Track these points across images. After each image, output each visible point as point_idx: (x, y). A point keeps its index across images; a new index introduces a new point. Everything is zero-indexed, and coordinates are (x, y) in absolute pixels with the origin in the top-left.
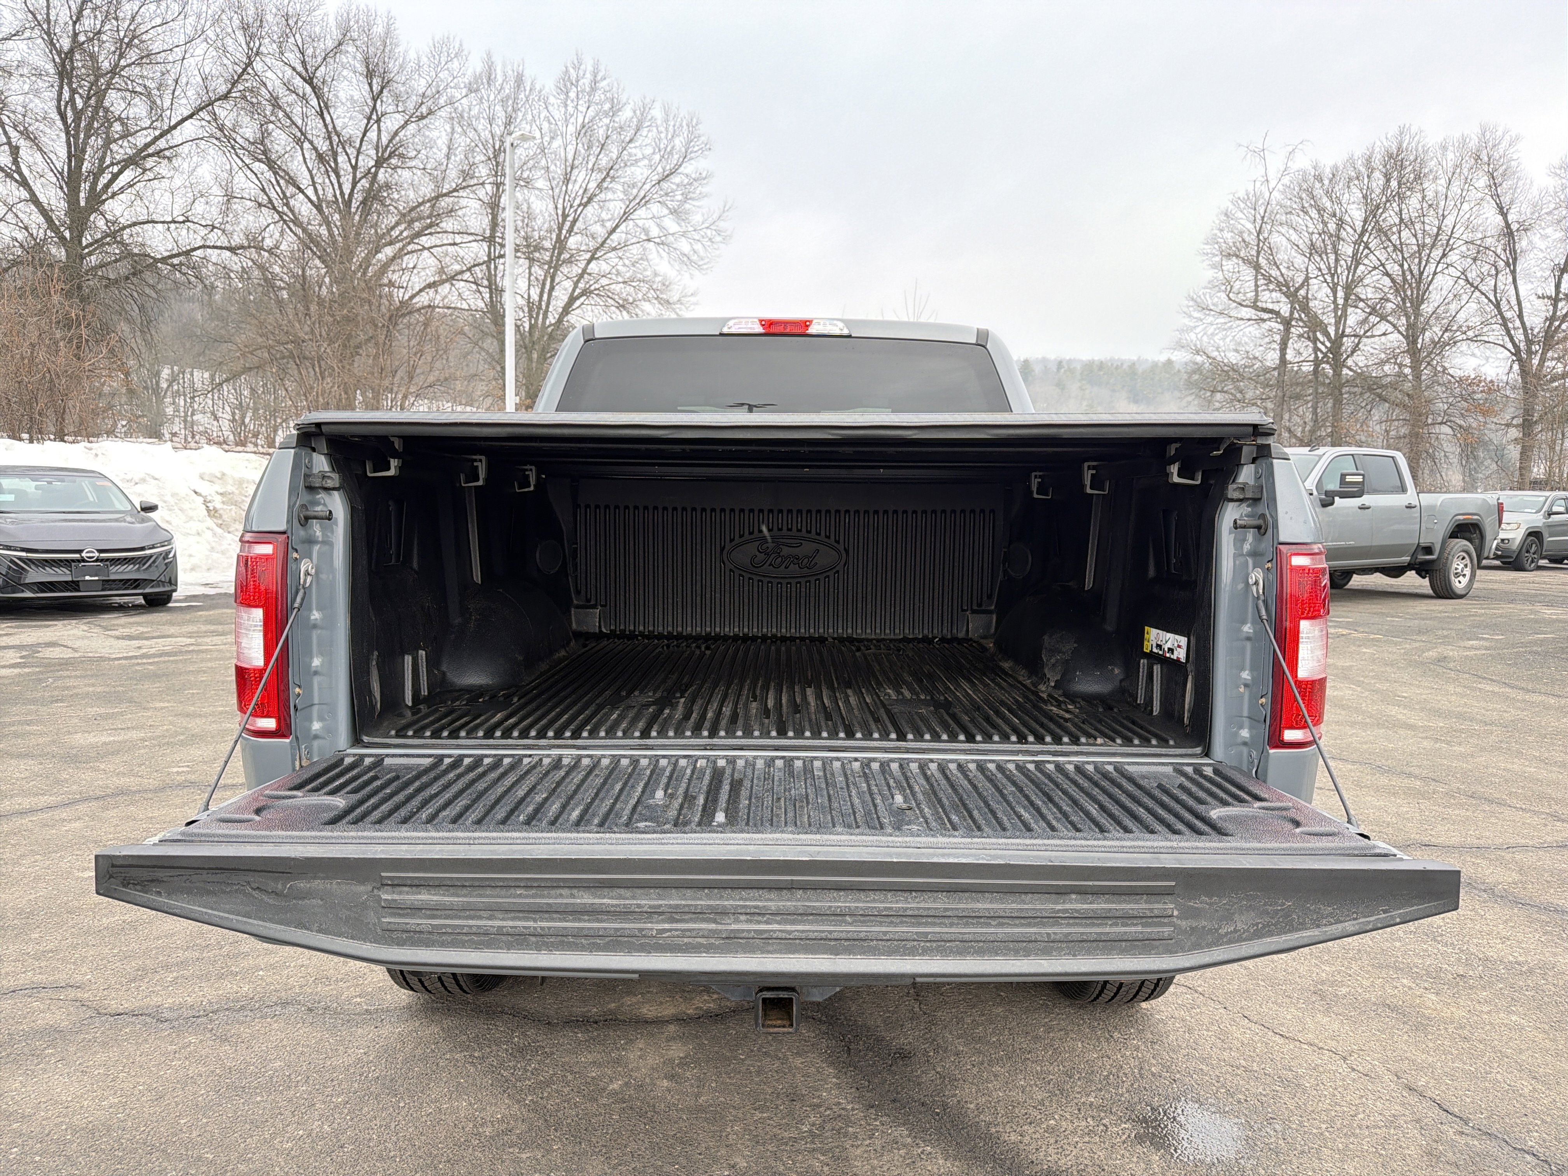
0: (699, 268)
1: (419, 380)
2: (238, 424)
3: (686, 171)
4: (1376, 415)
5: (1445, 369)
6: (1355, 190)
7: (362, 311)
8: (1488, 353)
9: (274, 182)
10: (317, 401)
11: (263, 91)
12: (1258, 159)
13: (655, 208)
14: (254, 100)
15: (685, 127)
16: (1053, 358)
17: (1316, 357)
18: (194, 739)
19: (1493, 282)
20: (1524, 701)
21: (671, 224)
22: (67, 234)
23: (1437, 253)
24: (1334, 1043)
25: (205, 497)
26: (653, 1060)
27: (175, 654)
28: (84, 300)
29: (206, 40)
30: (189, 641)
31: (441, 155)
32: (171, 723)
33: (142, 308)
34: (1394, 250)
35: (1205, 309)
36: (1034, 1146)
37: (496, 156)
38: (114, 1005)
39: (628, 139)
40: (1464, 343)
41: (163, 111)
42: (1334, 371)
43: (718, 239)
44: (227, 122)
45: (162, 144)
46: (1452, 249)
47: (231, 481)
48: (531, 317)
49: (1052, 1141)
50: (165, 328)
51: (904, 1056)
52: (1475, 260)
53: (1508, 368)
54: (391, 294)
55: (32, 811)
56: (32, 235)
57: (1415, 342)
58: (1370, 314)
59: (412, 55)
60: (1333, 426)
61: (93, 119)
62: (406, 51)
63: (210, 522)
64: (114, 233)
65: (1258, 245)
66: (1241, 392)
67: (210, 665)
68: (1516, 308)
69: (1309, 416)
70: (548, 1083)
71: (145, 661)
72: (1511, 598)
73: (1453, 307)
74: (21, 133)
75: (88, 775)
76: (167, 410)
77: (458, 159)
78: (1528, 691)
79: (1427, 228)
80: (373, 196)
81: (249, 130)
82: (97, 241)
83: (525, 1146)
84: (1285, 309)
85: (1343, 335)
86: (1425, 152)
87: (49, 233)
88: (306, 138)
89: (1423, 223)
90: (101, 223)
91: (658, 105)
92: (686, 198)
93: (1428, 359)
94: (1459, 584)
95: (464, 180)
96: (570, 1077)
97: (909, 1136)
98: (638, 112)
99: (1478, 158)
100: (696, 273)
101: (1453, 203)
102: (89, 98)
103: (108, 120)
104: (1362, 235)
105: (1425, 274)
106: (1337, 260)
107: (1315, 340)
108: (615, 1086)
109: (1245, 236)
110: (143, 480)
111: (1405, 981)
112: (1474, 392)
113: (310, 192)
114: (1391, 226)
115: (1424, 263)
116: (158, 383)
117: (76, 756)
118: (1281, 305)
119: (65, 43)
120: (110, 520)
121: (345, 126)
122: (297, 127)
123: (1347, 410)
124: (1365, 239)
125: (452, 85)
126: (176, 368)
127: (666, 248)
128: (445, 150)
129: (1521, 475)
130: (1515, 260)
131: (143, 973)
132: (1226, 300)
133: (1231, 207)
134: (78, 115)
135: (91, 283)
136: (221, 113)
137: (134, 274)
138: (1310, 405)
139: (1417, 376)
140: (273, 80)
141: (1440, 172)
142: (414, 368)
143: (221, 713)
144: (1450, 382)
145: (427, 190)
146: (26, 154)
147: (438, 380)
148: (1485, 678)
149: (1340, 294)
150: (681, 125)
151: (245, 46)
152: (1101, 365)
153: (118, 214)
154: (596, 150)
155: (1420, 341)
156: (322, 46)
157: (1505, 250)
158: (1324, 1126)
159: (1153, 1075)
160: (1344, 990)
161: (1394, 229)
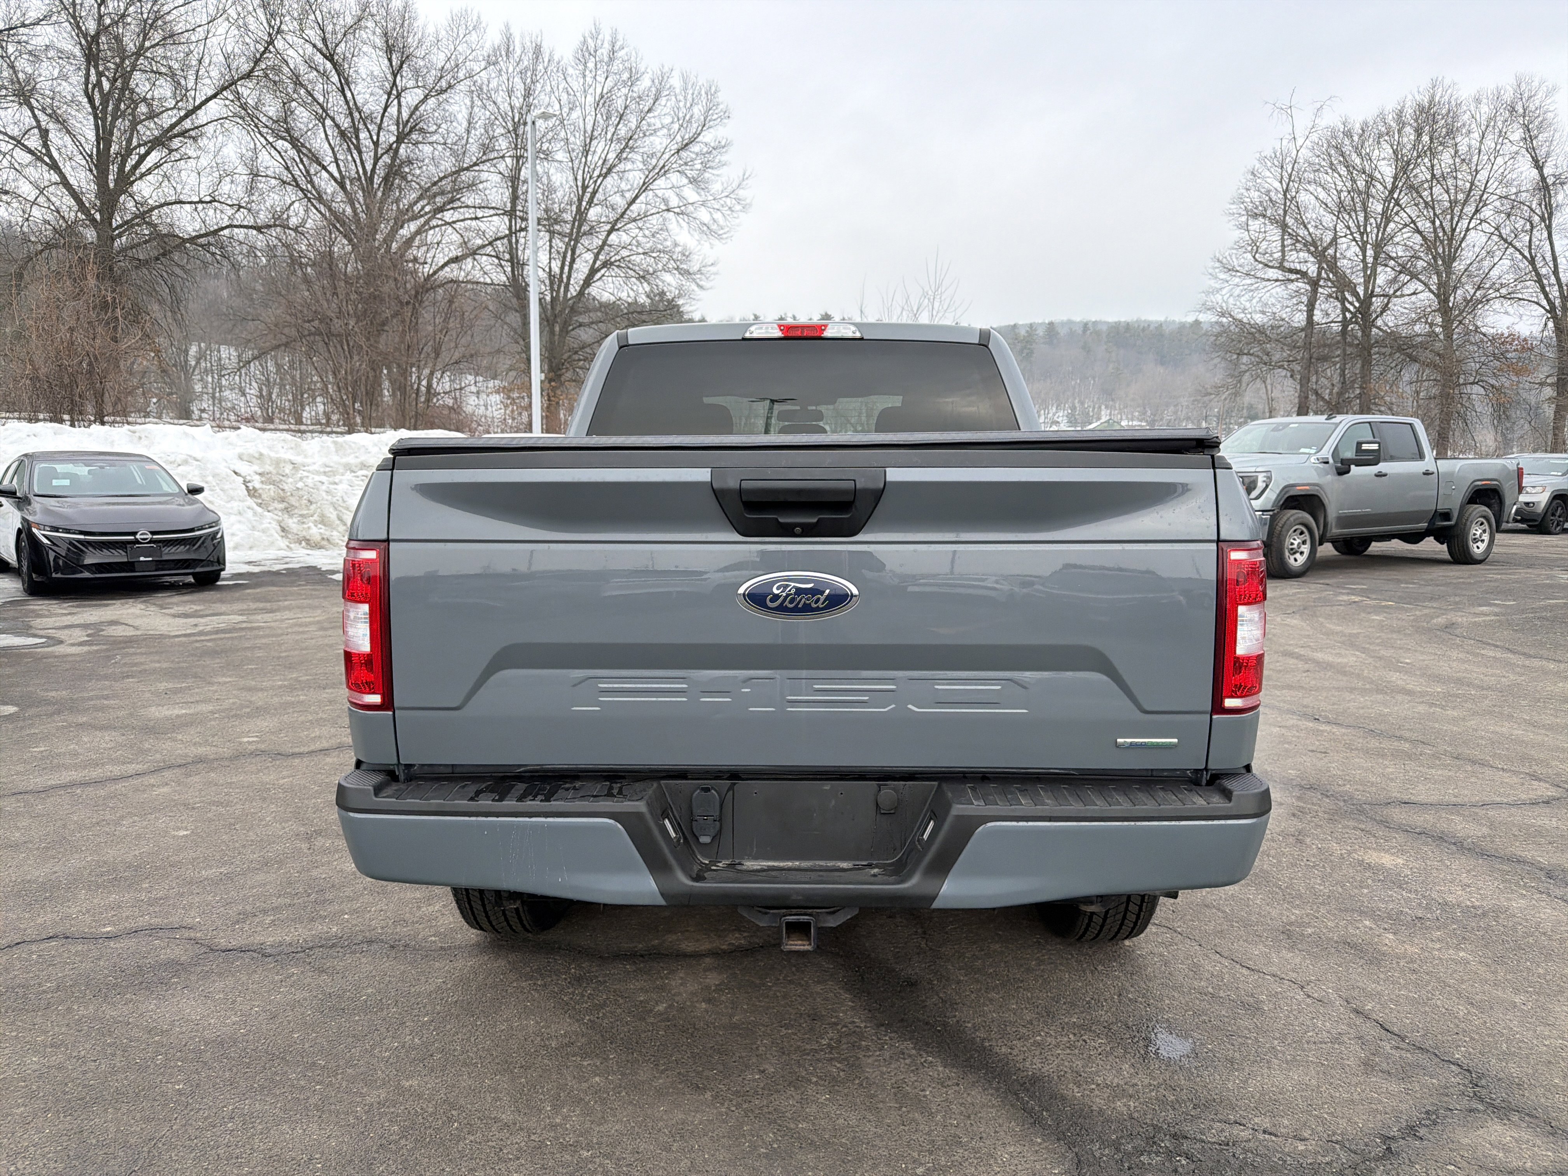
0: (719, 237)
1: (445, 356)
2: (265, 399)
3: (706, 140)
4: (1406, 376)
5: (1477, 327)
6: (1385, 146)
7: (387, 288)
8: (1522, 310)
9: (298, 160)
10: (346, 379)
11: (285, 70)
12: (1284, 117)
13: (674, 178)
14: (277, 78)
15: (704, 95)
16: (1078, 320)
17: (1345, 317)
18: (260, 711)
19: (1527, 238)
20: (1524, 666)
21: (690, 194)
22: (98, 216)
23: (1470, 209)
24: (1294, 975)
25: (244, 477)
26: (692, 986)
27: (229, 631)
28: (117, 281)
29: (228, 19)
30: (240, 618)
31: (461, 129)
32: (236, 697)
33: (172, 289)
34: (1426, 207)
35: (1232, 270)
36: (1022, 1057)
37: (516, 130)
38: (223, 943)
39: (646, 109)
40: (1497, 301)
41: (187, 90)
42: (1363, 332)
43: (738, 207)
44: (250, 101)
45: (187, 124)
46: (1485, 205)
47: (269, 462)
48: (552, 290)
49: (1037, 1053)
50: (193, 306)
51: (912, 984)
52: (1509, 215)
53: (1542, 325)
54: (416, 271)
55: (123, 778)
56: (63, 218)
57: (1446, 301)
58: (1400, 272)
59: (431, 29)
60: (1361, 387)
61: (119, 100)
62: (425, 26)
63: (250, 502)
64: (144, 215)
65: (1285, 204)
66: (1268, 355)
67: (264, 641)
68: (1551, 264)
69: (1336, 378)
70: (603, 1006)
71: (203, 638)
72: (1529, 563)
73: (1487, 264)
74: (50, 115)
75: (168, 744)
76: (196, 387)
77: (477, 133)
78: (1530, 656)
79: (1460, 183)
80: (394, 172)
81: (272, 108)
82: (126, 222)
83: (585, 1055)
84: (1312, 270)
85: (1372, 295)
86: (1458, 105)
87: (79, 214)
88: (327, 114)
89: (1456, 178)
90: (130, 204)
91: (676, 74)
92: (705, 167)
93: (1460, 318)
94: (1478, 549)
95: (484, 154)
96: (621, 1001)
97: (914, 1048)
98: (656, 81)
99: (1513, 110)
100: (716, 242)
101: (1486, 157)
102: (115, 80)
103: (133, 101)
104: (1392, 192)
105: (1458, 230)
106: (1366, 219)
107: (1343, 300)
108: (661, 1008)
109: (1272, 194)
110: (185, 462)
111: (1367, 923)
112: (1507, 351)
113: (333, 168)
114: (1422, 183)
115: (1456, 219)
116: (186, 361)
117: (153, 727)
118: (1309, 265)
119: (91, 26)
120: (160, 503)
121: (366, 102)
122: (319, 104)
123: (1376, 372)
124: (1395, 196)
125: (471, 57)
126: (203, 345)
127: (686, 218)
128: (465, 124)
129: (1555, 435)
130: (1551, 215)
131: (244, 916)
132: (1252, 260)
133: (1258, 165)
134: (106, 98)
135: (122, 264)
136: (244, 91)
137: (164, 255)
138: (1338, 366)
139: (1449, 336)
140: (294, 58)
141: (1473, 126)
142: (440, 344)
143: (280, 687)
144: (1482, 341)
145: (448, 165)
146: (56, 137)
147: (464, 356)
148: (1489, 644)
149: (1370, 252)
150: (699, 93)
151: (265, 24)
152: (1128, 326)
153: (147, 195)
154: (614, 120)
155: (1452, 299)
156: (342, 22)
157: (1540, 205)
158: (1276, 1042)
159: (1130, 1000)
160: (1310, 931)
161: (1426, 185)
